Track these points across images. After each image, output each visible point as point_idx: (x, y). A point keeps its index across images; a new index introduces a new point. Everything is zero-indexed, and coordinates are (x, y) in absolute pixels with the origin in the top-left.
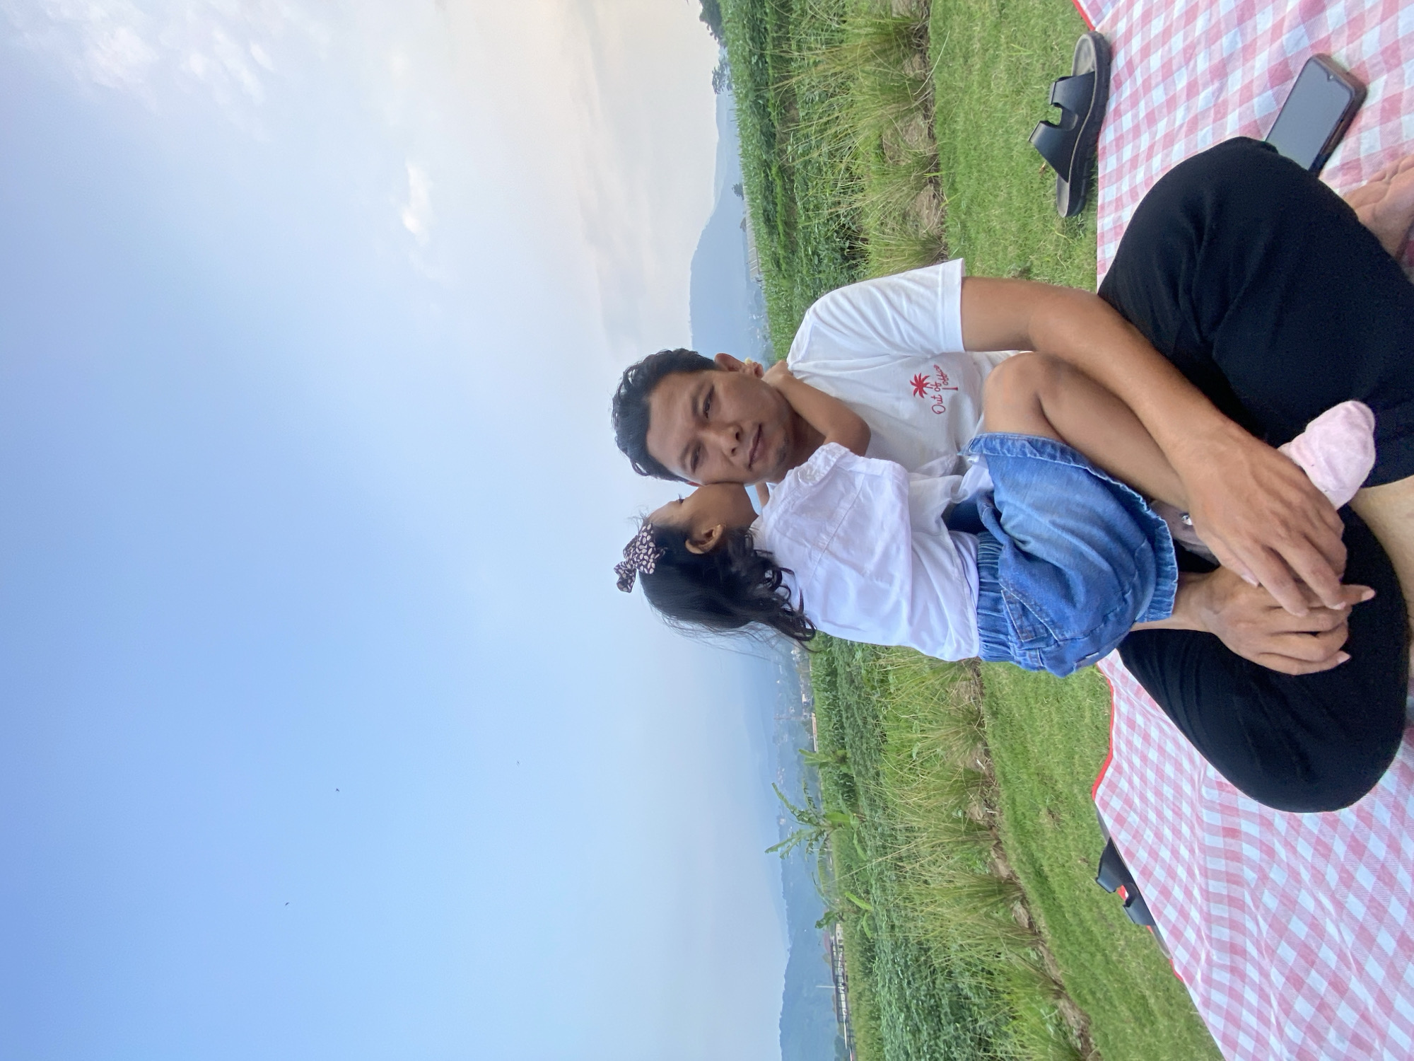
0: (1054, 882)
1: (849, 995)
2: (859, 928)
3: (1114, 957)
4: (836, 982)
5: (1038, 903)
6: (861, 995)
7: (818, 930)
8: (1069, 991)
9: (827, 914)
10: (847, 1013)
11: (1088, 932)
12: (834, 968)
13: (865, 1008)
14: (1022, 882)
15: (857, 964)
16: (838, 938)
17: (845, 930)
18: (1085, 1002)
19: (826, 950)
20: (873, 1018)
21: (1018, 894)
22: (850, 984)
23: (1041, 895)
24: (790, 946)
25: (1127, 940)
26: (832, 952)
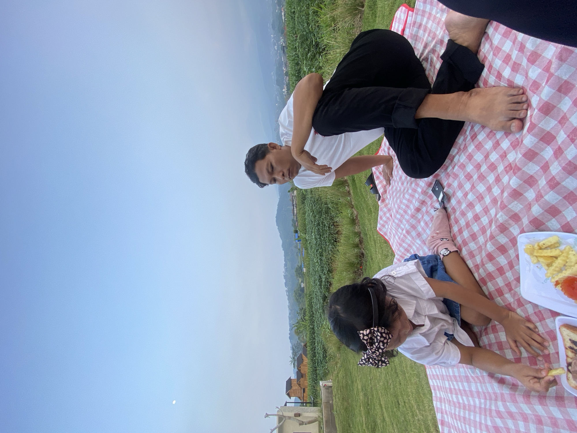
0: (357, 182)
1: (297, 209)
2: (301, 192)
3: (367, 200)
4: (293, 206)
5: (352, 187)
6: (300, 209)
7: (289, 193)
8: (355, 207)
9: (291, 188)
10: (296, 213)
11: (362, 194)
12: (293, 202)
13: (301, 212)
14: (349, 181)
15: (300, 201)
16: (295, 194)
17: (297, 193)
18: (358, 209)
19: (290, 198)
20: (303, 214)
21: (347, 184)
22: (298, 206)
23: (353, 185)
24: (279, 197)
25: (370, 197)
26: (293, 198)
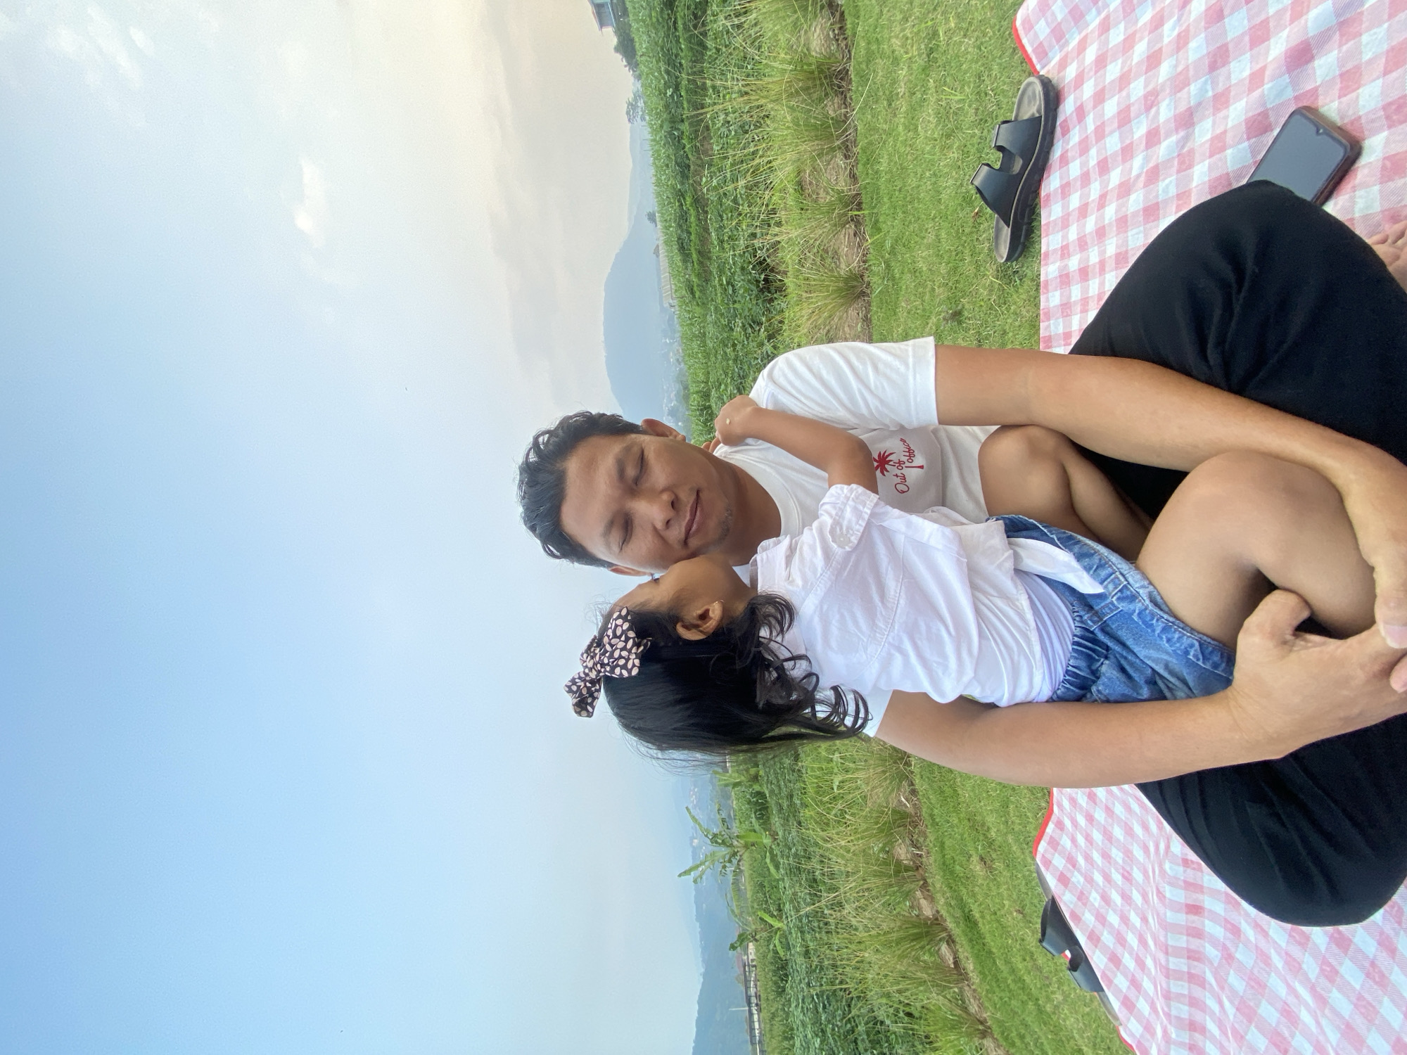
0: (984, 928)
1: (761, 1015)
2: (771, 947)
3: (1049, 1008)
4: (749, 1004)
5: (967, 947)
6: (774, 1016)
7: (731, 952)
8: (996, 1031)
9: (740, 936)
10: (760, 1033)
11: (1020, 980)
12: (747, 988)
13: (778, 1028)
14: (950, 924)
15: (770, 983)
16: (751, 957)
17: (757, 950)
18: (1013, 1044)
19: (739, 971)
20: (786, 1038)
21: (944, 935)
22: (764, 1005)
23: (971, 940)
24: (702, 970)
25: (1066, 997)
26: (745, 974)
